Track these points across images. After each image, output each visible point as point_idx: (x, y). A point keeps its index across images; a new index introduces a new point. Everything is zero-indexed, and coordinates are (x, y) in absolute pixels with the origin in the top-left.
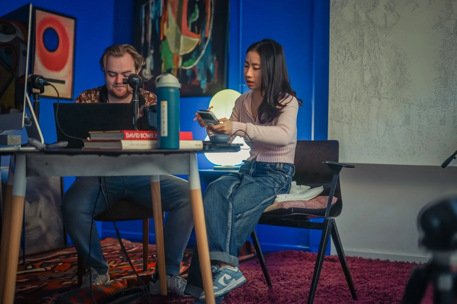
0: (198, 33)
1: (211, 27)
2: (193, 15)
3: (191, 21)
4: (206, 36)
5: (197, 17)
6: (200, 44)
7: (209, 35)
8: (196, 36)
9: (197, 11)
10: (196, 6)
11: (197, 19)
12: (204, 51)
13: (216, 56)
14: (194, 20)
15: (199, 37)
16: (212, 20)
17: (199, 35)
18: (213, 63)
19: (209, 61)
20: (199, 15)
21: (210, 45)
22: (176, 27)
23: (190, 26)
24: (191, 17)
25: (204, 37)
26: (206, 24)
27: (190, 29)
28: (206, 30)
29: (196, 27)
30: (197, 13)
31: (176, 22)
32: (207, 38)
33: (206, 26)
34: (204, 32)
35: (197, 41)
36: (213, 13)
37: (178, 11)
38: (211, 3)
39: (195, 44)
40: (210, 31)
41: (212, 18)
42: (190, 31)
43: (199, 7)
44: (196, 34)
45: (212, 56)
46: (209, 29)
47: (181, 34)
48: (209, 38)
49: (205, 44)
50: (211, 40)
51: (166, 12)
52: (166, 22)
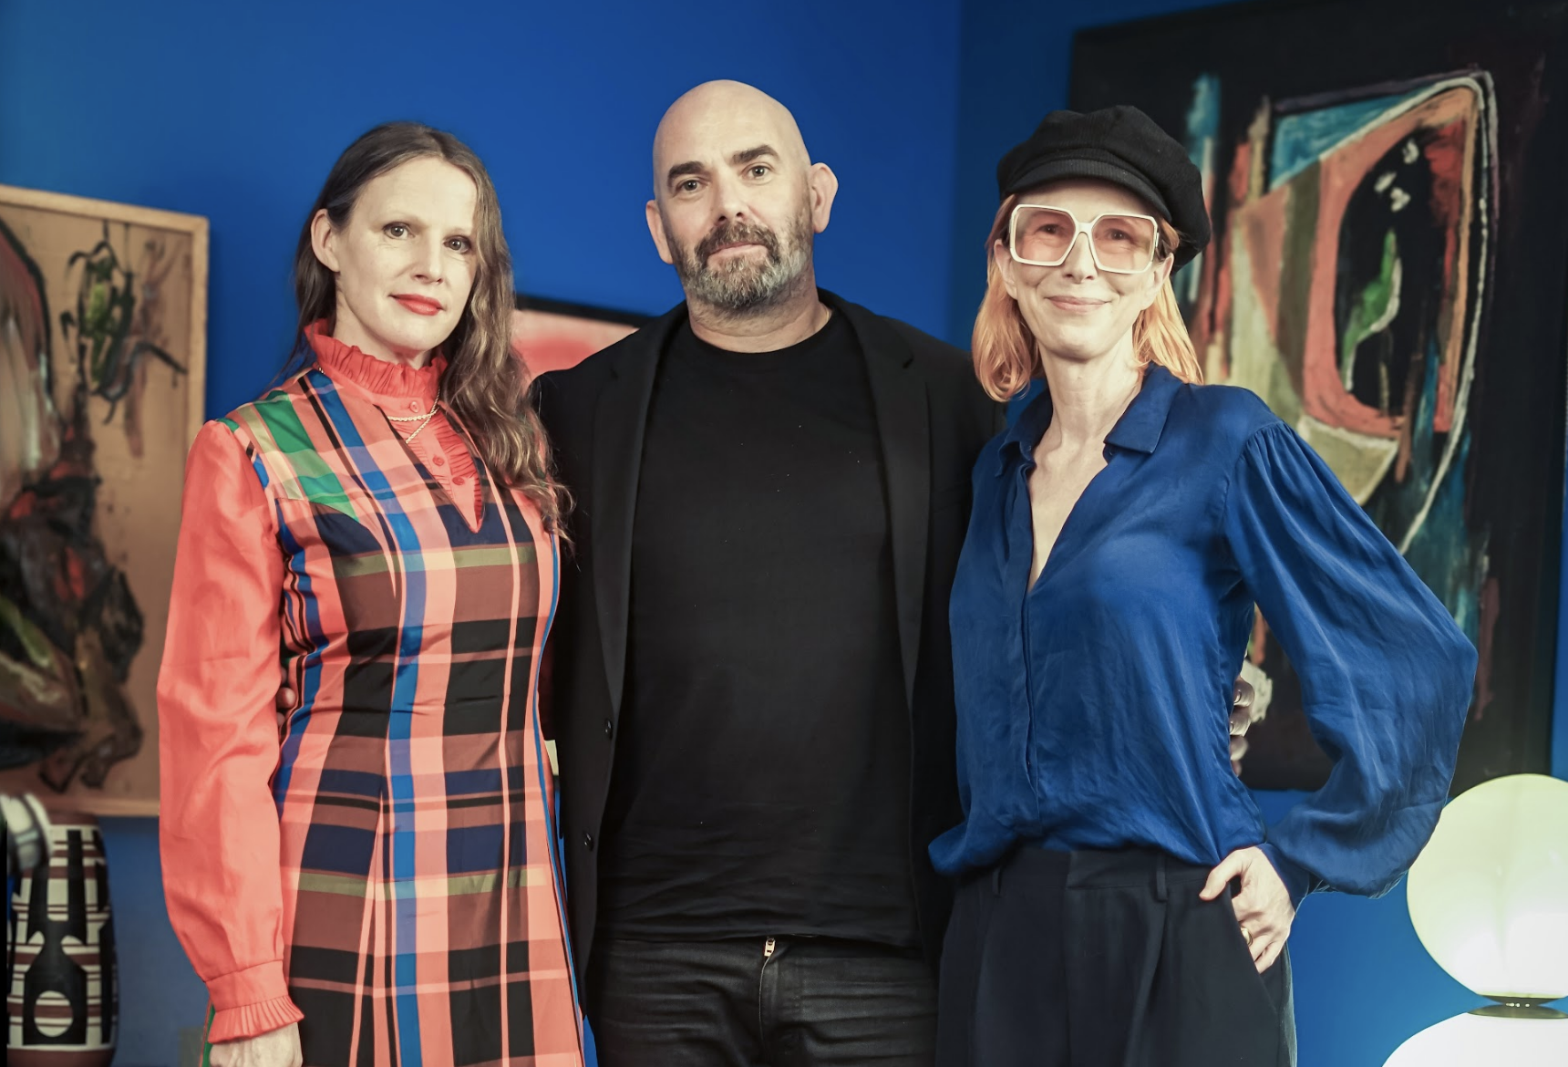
0: (1395, 409)
1: (1469, 374)
2: (1370, 296)
3: (1356, 334)
4: (1440, 424)
5: (1393, 306)
6: (1400, 473)
7: (1455, 418)
8: (1384, 424)
9: (1394, 273)
10: (1391, 239)
11: (1394, 324)
12: (1421, 518)
13: (1490, 552)
14: (1376, 327)
15: (1397, 434)
16: (1475, 325)
17: (1401, 420)
18: (1470, 588)
19: (1449, 581)
20: (1403, 296)
21: (1457, 485)
22: (1275, 366)
23: (1350, 360)
24: (1355, 312)
25: (1425, 430)
26: (1439, 351)
27: (1349, 385)
28: (1442, 388)
29: (1383, 371)
30: (1390, 284)
31: (1273, 338)
32: (1441, 439)
33: (1442, 362)
34: (1428, 402)
35: (1386, 452)
36: (1481, 286)
37: (1285, 270)
38: (1475, 226)
39: (1372, 470)
40: (1463, 396)
41: (1478, 313)
42: (1352, 398)
43: (1404, 253)
44: (1381, 416)
45: (1467, 552)
46: (1454, 385)
47: (1301, 411)
48: (1455, 439)
49: (1429, 473)
50: (1466, 448)
51: (1223, 276)
52: (1219, 336)
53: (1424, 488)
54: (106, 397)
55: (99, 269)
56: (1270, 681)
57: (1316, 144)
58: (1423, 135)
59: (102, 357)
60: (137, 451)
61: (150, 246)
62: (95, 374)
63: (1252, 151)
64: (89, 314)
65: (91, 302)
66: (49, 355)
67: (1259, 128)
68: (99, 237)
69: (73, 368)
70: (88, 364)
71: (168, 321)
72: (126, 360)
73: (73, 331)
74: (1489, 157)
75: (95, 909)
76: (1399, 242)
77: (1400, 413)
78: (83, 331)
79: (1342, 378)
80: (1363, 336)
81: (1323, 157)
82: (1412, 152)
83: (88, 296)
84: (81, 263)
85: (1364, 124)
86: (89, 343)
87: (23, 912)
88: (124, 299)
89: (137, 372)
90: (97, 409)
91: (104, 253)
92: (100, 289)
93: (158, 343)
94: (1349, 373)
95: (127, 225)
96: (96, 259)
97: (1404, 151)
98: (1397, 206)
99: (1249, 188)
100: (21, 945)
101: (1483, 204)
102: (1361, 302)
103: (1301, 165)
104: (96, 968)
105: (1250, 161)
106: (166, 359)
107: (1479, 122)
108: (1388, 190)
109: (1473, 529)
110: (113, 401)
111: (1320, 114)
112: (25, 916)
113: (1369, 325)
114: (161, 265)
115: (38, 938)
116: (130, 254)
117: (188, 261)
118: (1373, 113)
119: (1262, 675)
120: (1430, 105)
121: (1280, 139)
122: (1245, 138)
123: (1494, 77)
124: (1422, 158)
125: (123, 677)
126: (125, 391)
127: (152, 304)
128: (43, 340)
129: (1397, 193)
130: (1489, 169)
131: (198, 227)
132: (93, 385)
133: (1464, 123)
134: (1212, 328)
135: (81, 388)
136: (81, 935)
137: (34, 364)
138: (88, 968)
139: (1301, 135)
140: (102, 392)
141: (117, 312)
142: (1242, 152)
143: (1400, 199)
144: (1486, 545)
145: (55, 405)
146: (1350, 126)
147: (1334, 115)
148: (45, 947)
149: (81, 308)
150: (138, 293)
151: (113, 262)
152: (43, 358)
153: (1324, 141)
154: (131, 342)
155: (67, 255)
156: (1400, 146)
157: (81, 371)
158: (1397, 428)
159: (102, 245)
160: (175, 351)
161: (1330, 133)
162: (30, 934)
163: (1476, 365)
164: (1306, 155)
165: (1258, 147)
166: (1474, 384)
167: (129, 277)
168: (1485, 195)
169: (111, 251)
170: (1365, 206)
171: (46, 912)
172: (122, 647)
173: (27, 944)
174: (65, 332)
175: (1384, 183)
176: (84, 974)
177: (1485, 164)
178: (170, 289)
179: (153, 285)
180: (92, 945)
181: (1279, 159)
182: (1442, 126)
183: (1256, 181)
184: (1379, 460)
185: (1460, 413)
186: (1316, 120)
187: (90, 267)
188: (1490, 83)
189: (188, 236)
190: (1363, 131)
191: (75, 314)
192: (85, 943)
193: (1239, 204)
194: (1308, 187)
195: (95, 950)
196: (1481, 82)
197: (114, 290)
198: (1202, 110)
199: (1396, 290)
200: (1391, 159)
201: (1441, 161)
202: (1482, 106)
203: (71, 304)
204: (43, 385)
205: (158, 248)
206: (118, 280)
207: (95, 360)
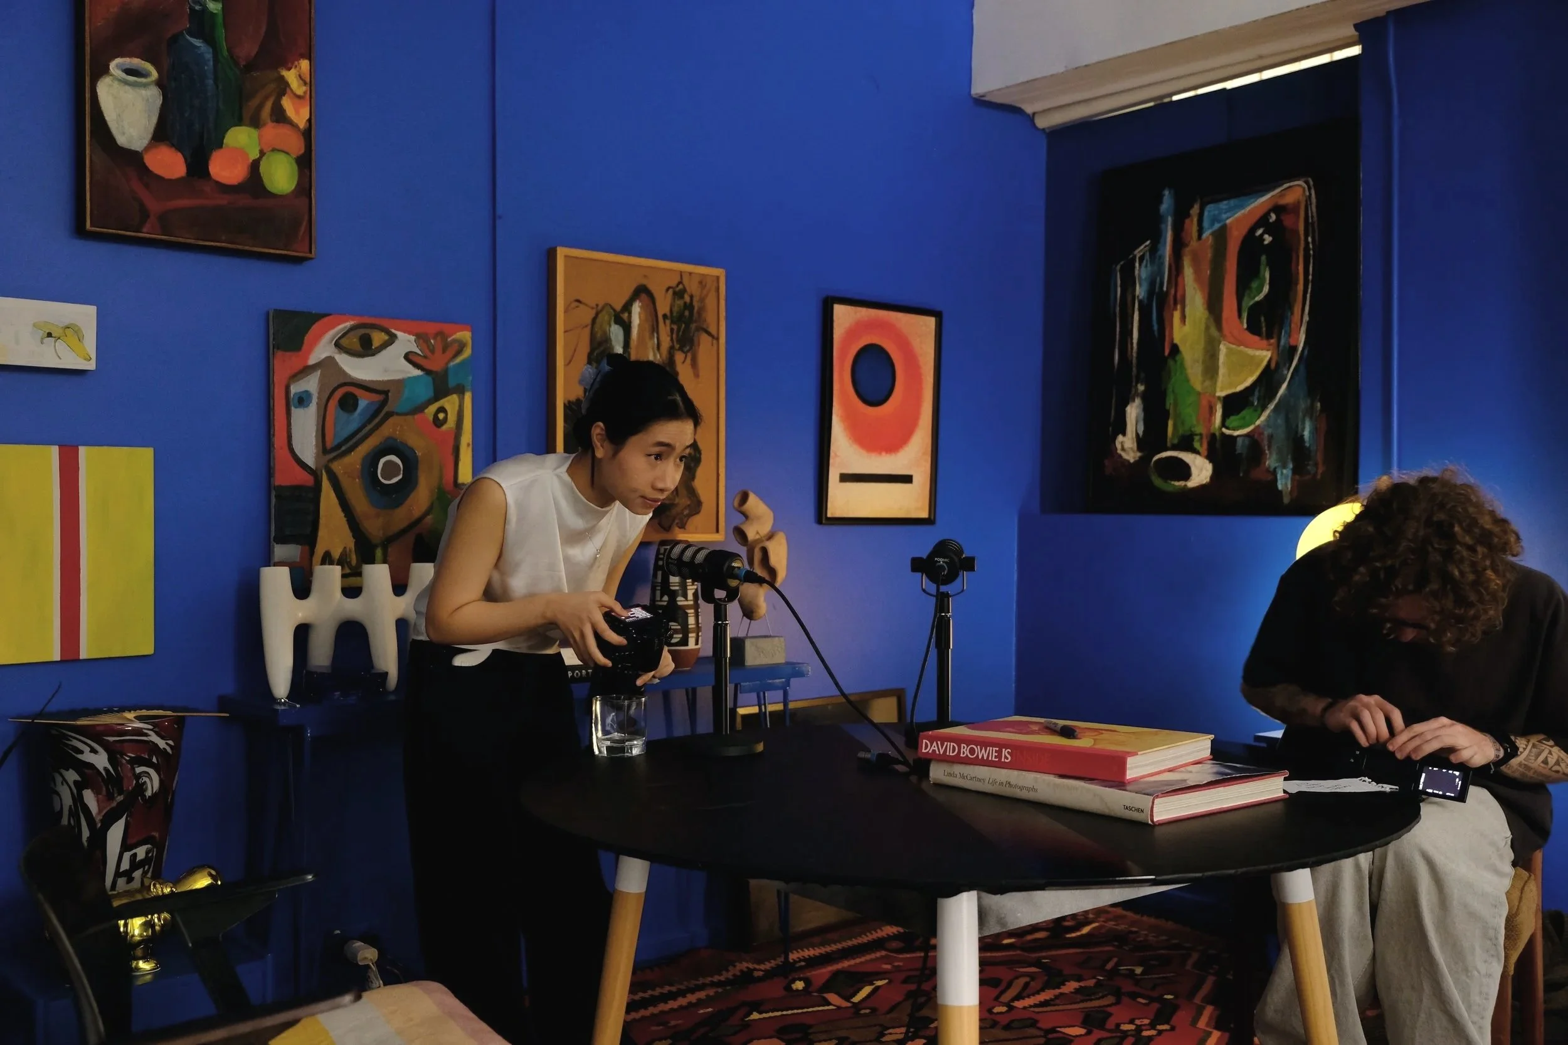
0: (1269, 336)
1: (1306, 318)
2: (1254, 285)
3: (1248, 303)
4: (1292, 343)
5: (1266, 289)
6: (1273, 365)
7: (1301, 339)
8: (1264, 343)
9: (1266, 274)
10: (1264, 258)
11: (1266, 297)
12: (1284, 386)
13: (1320, 401)
14: (1257, 299)
15: (1271, 347)
16: (1308, 296)
17: (1272, 341)
18: (1311, 418)
19: (1301, 414)
20: (1270, 284)
21: (1302, 368)
22: (1208, 319)
23: (1245, 315)
24: (1247, 292)
25: (1284, 346)
26: (1291, 308)
27: (1245, 326)
28: (1293, 325)
29: (1263, 319)
30: (1264, 279)
31: (1205, 306)
32: (1293, 349)
33: (1292, 314)
34: (1286, 332)
35: (1266, 356)
36: (1310, 277)
37: (1211, 275)
38: (1306, 249)
39: (1259, 365)
40: (1303, 329)
41: (1309, 290)
42: (1247, 332)
43: (1270, 264)
44: (1262, 339)
45: (1309, 401)
46: (1299, 324)
47: (1221, 339)
48: (1300, 349)
49: (1287, 365)
50: (1306, 352)
51: (1180, 279)
52: (1179, 307)
53: (1285, 372)
54: (683, 352)
55: (679, 294)
56: (1211, 464)
57: (1224, 216)
58: (1278, 209)
59: (681, 333)
60: (697, 375)
61: (701, 283)
62: (678, 341)
63: (1192, 221)
64: (675, 314)
65: (676, 309)
66: (658, 333)
67: (1195, 210)
68: (678, 279)
69: (669, 339)
70: (674, 336)
71: (710, 317)
72: (692, 335)
73: (668, 322)
74: (1312, 217)
75: (691, 584)
76: (1267, 259)
77: (1272, 338)
78: (672, 322)
79: (1242, 323)
80: (1251, 303)
81: (1228, 221)
82: (1273, 217)
83: (674, 306)
84: (671, 291)
85: (1249, 205)
86: (675, 327)
87: (658, 586)
88: (689, 307)
89: (695, 339)
90: (679, 357)
91: (681, 287)
92: (680, 303)
93: (705, 326)
94: (1245, 321)
95: (690, 274)
96: (678, 289)
97: (1269, 217)
98: (1266, 242)
99: (1192, 238)
100: (658, 601)
101: (1310, 239)
102: (1250, 288)
103: (1217, 226)
104: (692, 611)
105: (1192, 226)
106: (709, 334)
107: (1306, 201)
108: (1262, 235)
109: (1311, 393)
110: (686, 353)
111: (1225, 202)
112: (659, 588)
113: (1254, 298)
114: (705, 292)
115: (666, 598)
116: (692, 287)
117: (718, 289)
118: (1252, 200)
119: (1207, 462)
120: (1282, 195)
121: (1206, 214)
122: (1188, 215)
123: (1313, 181)
124: (1278, 219)
125: (693, 478)
126: (691, 348)
127: (702, 309)
128: (655, 327)
129: (1266, 236)
130: (1313, 223)
131: (720, 272)
132: (677, 346)
133: (1299, 202)
134: (1175, 303)
135: (672, 348)
136: (685, 596)
137: (652, 337)
138: (689, 611)
139: (1216, 212)
140: (681, 349)
141: (687, 313)
142: (1187, 221)
143: (1268, 239)
144: (1318, 397)
145: (660, 356)
146: (1242, 207)
147: (1232, 202)
148: (668, 602)
149: (671, 311)
150: (696, 304)
151: (684, 290)
152: (655, 335)
153: (1228, 214)
154: (693, 326)
155: (665, 288)
156: (1266, 216)
157: (672, 339)
158: (1270, 345)
159: (680, 283)
160: (713, 331)
161: (1232, 210)
162: (662, 596)
163: (1309, 314)
164: (1219, 221)
165: (1195, 220)
166: (1308, 323)
167: (692, 297)
168: (1311, 235)
169: (683, 285)
170: (1250, 244)
171: (670, 586)
172: (692, 465)
173: (661, 601)
174: (665, 323)
175: (1260, 232)
176: (687, 613)
177: (1310, 221)
178: (710, 302)
179: (702, 300)
180: (690, 600)
181: (1206, 224)
182: (1287, 205)
183: (1195, 234)
184: (1262, 361)
185: (1302, 337)
186: (1224, 205)
187: (675, 293)
188: (1311, 183)
189: (718, 278)
190: (1248, 209)
191: (668, 314)
192: (687, 599)
193: (1187, 245)
194: (1221, 235)
195: (692, 603)
196: (1307, 182)
197: (685, 303)
198: (1167, 204)
199: (1268, 281)
200: (1263, 221)
201: (1288, 221)
202: (1308, 194)
203: (667, 310)
204: (656, 346)
205: (704, 284)
206: (687, 298)
207: (678, 335)
